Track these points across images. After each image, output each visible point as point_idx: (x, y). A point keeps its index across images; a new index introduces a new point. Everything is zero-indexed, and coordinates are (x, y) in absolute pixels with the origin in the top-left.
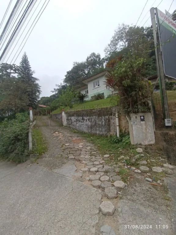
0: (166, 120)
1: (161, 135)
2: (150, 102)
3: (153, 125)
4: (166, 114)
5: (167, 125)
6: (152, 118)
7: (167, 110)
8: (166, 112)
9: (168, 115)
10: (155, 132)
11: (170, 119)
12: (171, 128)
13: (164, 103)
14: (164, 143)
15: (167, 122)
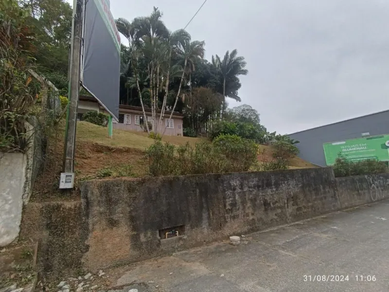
0: (63, 175)
1: (41, 211)
2: (31, 128)
3: (25, 187)
4: (68, 161)
5: (62, 186)
6: (27, 169)
7: (71, 154)
8: (67, 157)
9: (70, 164)
10: (24, 207)
11: (73, 175)
12: (71, 193)
13: (68, 138)
14: (46, 233)
15: (64, 180)
